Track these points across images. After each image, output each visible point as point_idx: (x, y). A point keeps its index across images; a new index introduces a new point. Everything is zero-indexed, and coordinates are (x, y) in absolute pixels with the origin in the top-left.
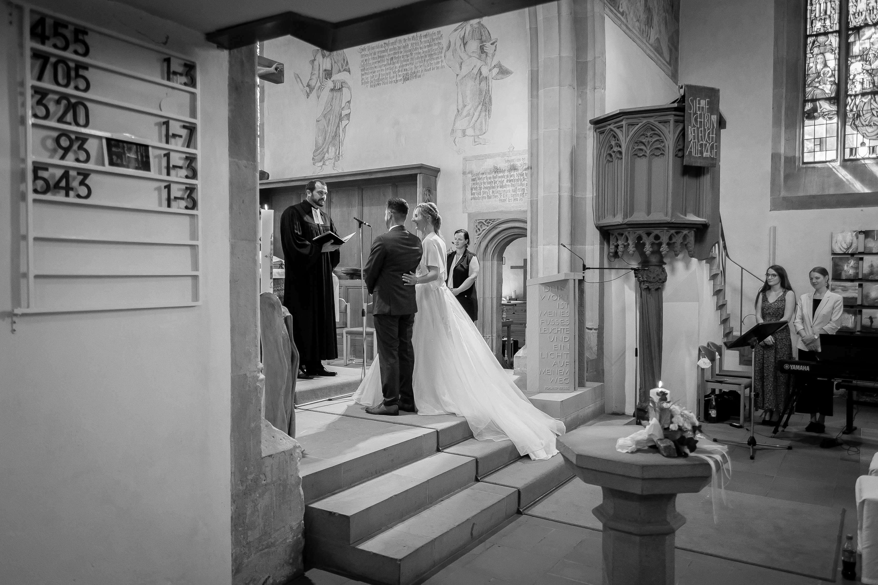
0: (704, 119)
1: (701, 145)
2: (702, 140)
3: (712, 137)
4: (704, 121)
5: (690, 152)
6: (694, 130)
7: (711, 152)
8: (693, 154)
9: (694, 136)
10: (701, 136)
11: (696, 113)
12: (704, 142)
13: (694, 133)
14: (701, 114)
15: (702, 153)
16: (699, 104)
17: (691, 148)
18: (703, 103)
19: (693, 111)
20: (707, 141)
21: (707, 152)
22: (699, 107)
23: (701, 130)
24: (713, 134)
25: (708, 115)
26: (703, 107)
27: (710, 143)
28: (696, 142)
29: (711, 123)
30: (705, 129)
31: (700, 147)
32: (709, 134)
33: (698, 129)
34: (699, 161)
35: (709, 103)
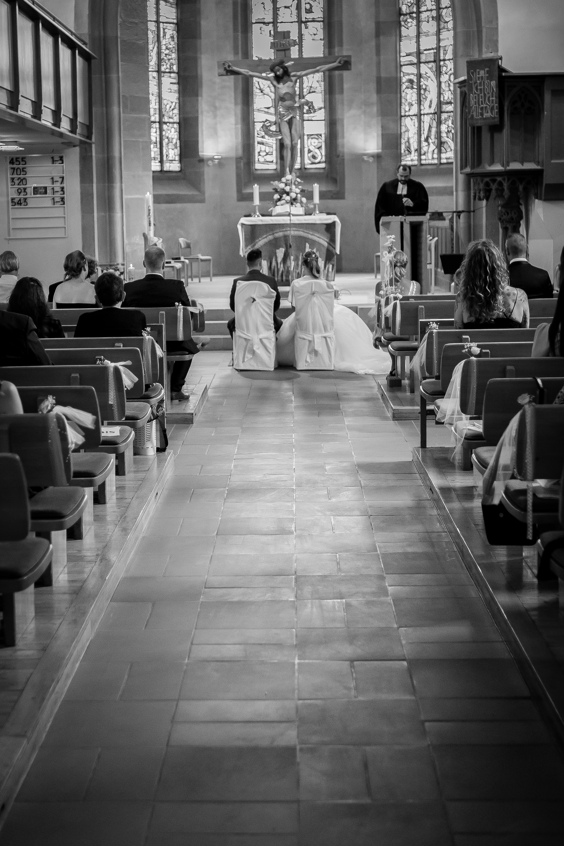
0: (484, 86)
1: (482, 109)
2: (482, 104)
3: (493, 100)
4: (484, 89)
5: (473, 116)
6: (475, 97)
7: (492, 113)
8: (475, 117)
9: (475, 102)
10: (482, 101)
11: (476, 82)
12: (485, 105)
13: (475, 99)
14: (480, 83)
15: (482, 114)
16: (479, 74)
17: (473, 112)
18: (482, 73)
19: (474, 81)
20: (487, 104)
21: (488, 112)
22: (479, 78)
23: (482, 96)
24: (492, 97)
25: (488, 82)
26: (482, 77)
27: (489, 106)
28: (476, 107)
29: (490, 88)
30: (485, 95)
31: (481, 110)
32: (489, 97)
33: (478, 95)
34: (480, 121)
35: (488, 72)
